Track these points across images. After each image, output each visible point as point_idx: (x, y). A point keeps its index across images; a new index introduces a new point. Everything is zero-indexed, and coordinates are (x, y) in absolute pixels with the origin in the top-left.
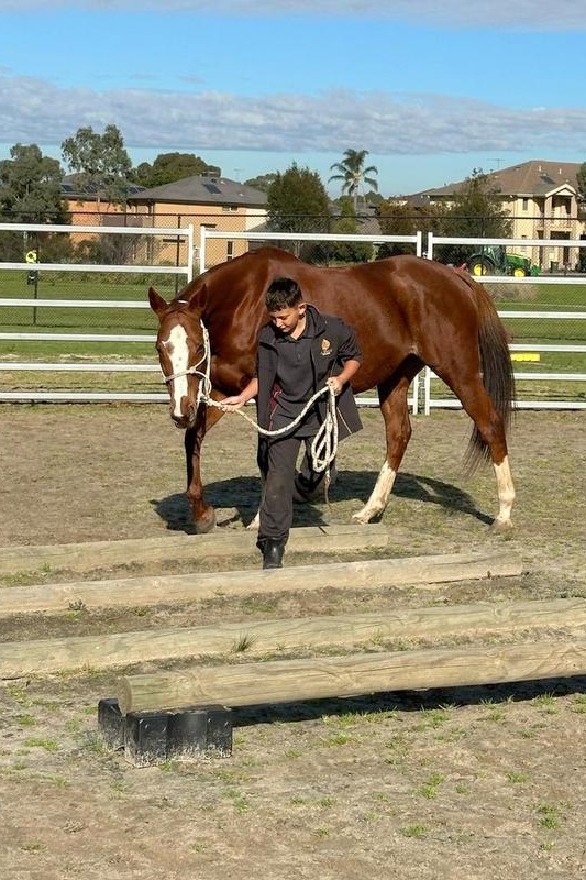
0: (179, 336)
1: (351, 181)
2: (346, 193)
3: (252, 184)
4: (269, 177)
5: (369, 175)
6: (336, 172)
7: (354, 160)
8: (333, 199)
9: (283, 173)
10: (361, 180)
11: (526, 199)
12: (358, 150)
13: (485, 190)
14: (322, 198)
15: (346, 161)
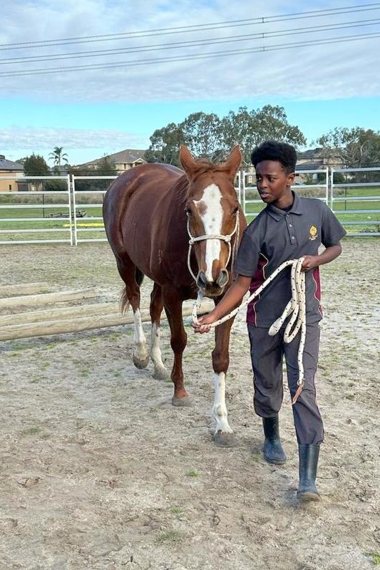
0: (213, 195)
1: (58, 159)
2: (56, 164)
3: (18, 162)
4: (24, 159)
5: (65, 157)
6: (51, 156)
7: (58, 151)
8: (51, 167)
9: (29, 157)
10: (61, 159)
11: (125, 164)
12: (59, 147)
13: (109, 161)
14: (46, 167)
15: (55, 152)
